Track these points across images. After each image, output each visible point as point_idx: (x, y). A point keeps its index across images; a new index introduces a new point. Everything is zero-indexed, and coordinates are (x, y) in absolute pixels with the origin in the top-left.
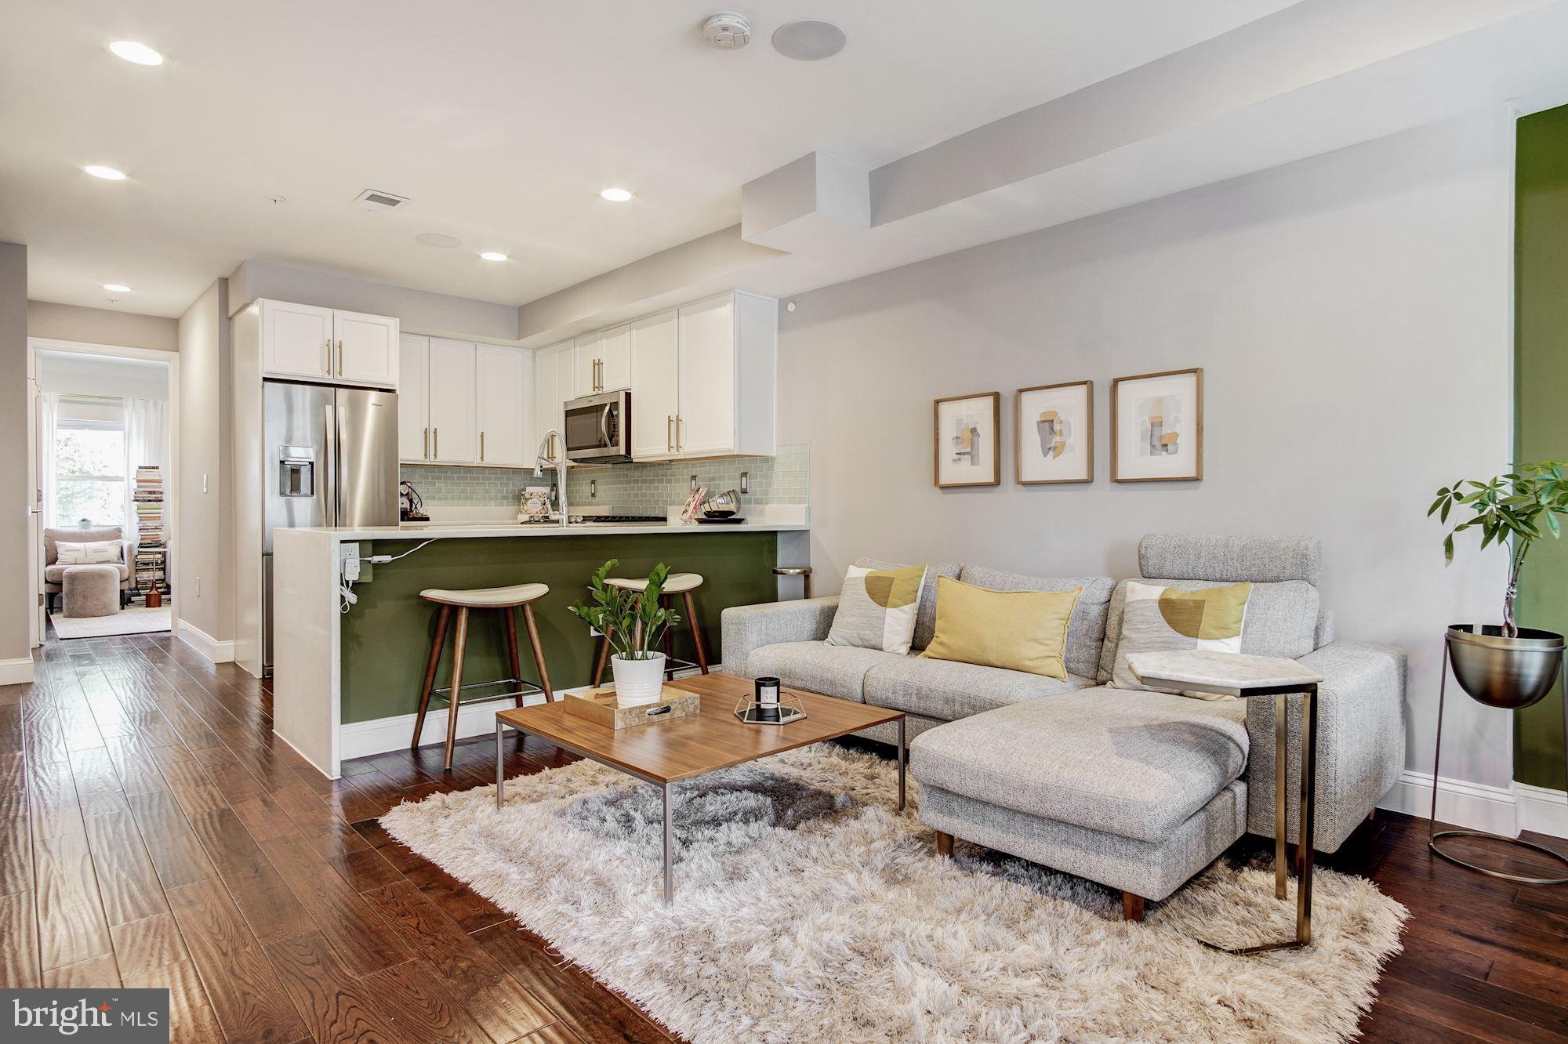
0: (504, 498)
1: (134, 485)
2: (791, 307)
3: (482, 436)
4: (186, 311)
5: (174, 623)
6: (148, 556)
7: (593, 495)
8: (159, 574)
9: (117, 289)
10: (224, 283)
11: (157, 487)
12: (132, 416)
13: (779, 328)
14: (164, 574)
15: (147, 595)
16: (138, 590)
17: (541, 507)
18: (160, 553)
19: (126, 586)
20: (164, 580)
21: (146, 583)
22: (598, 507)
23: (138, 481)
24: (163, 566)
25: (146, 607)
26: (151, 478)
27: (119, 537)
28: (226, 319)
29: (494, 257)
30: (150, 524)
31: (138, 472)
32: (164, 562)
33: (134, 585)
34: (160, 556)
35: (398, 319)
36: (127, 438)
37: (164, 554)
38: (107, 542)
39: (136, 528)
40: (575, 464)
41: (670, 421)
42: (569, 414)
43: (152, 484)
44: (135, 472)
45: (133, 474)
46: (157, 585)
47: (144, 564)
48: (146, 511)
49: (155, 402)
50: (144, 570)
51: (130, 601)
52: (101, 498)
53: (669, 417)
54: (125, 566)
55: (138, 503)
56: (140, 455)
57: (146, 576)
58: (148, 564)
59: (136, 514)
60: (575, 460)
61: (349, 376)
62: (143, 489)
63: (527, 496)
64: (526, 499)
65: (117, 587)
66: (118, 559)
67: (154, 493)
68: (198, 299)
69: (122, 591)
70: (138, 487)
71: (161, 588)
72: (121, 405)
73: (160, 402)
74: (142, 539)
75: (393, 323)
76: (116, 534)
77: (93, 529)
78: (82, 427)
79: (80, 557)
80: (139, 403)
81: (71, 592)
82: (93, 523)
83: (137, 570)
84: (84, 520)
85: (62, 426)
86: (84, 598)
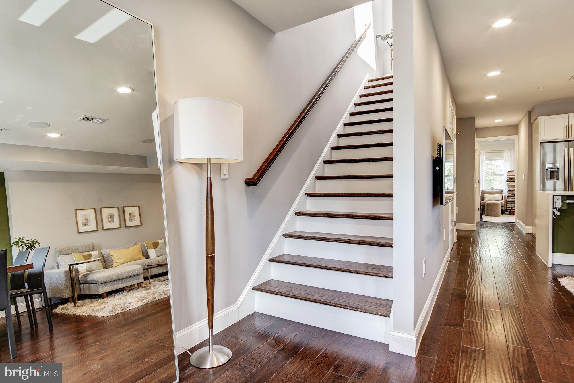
1: (507, 177)
4: (520, 122)
5: (516, 221)
6: (510, 199)
9: (498, 121)
10: (530, 113)
12: (507, 155)
15: (510, 211)
19: (503, 208)
20: (513, 207)
21: (509, 208)
23: (508, 175)
24: (513, 202)
25: (509, 215)
26: (511, 174)
27: (502, 193)
28: (530, 124)
30: (511, 189)
31: (508, 173)
33: (506, 208)
36: (505, 162)
37: (514, 199)
38: (498, 195)
39: (507, 190)
43: (512, 176)
44: (507, 173)
45: (506, 173)
48: (510, 185)
50: (509, 204)
51: (504, 213)
52: (499, 181)
54: (503, 202)
55: (507, 182)
56: (509, 168)
58: (509, 202)
59: (507, 186)
62: (509, 178)
65: (500, 208)
66: (501, 200)
67: (512, 179)
68: (523, 118)
69: (502, 210)
70: (508, 177)
71: (512, 209)
72: (503, 152)
74: (509, 194)
76: (501, 192)
77: (495, 191)
78: (492, 160)
79: (490, 198)
80: (509, 151)
81: (488, 209)
82: (495, 189)
83: (507, 204)
84: (492, 188)
85: (486, 160)
86: (491, 210)
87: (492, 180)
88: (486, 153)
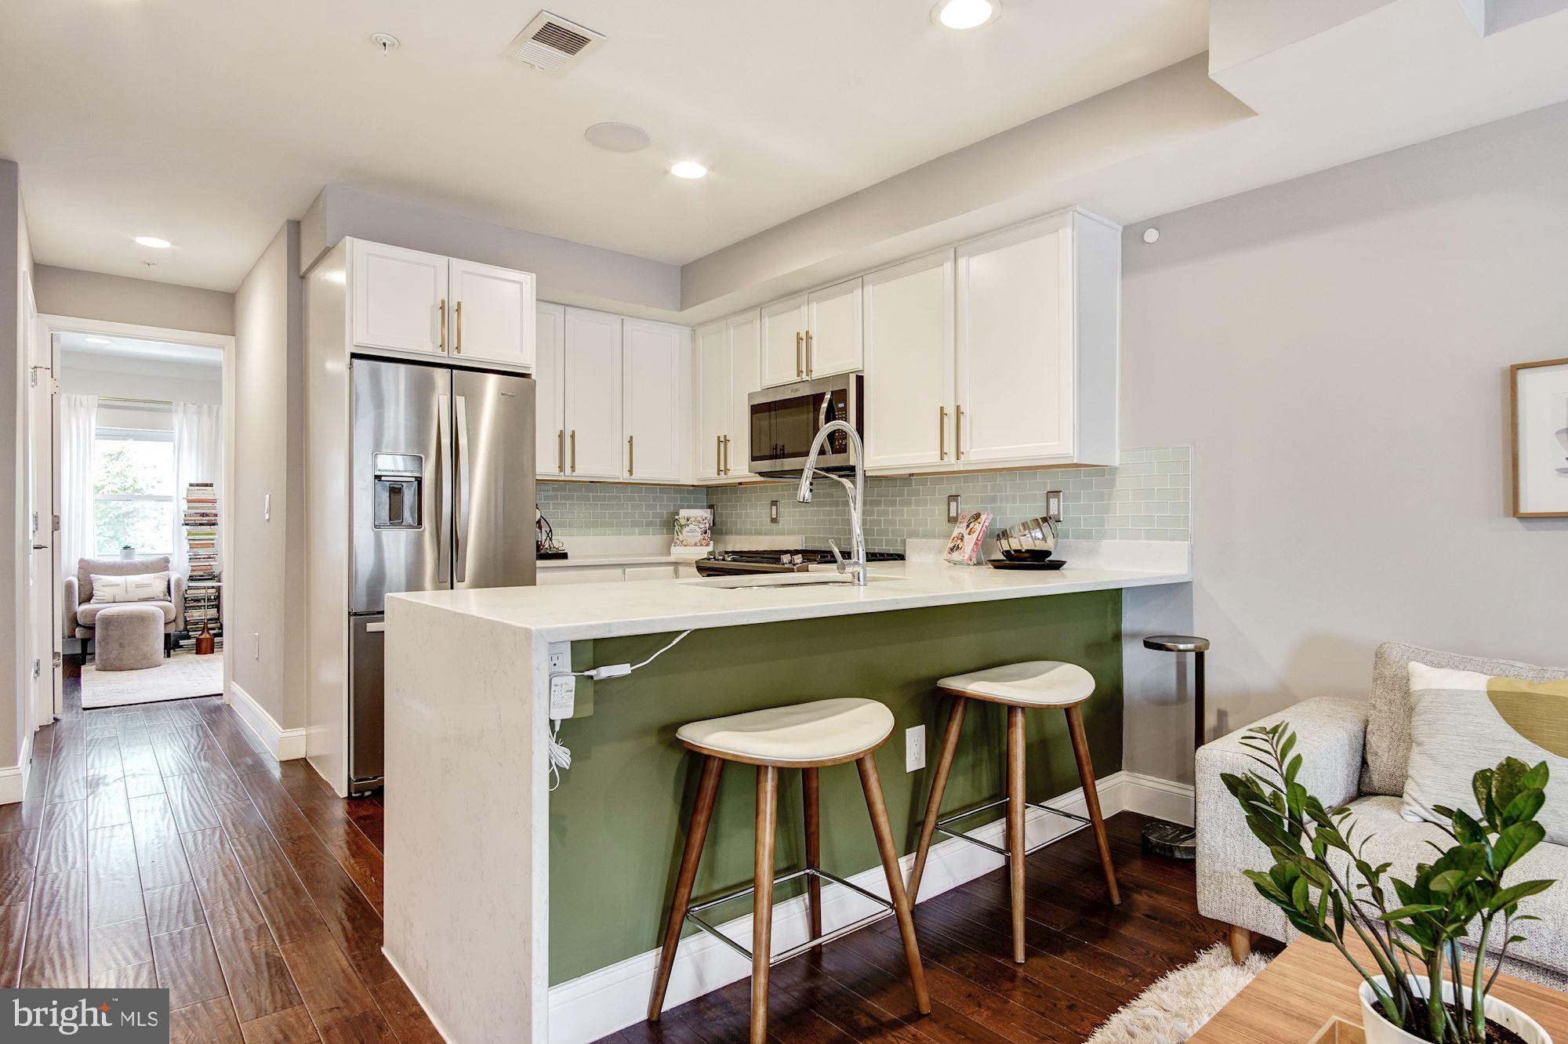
0: (649, 524)
1: (184, 505)
2: (1151, 236)
3: (631, 442)
4: (244, 278)
5: (227, 683)
6: (199, 591)
7: (774, 521)
8: (212, 613)
9: (153, 244)
10: (295, 228)
11: (208, 508)
12: (183, 424)
13: (1123, 273)
14: (218, 611)
15: (200, 638)
16: (189, 631)
17: (702, 537)
18: (213, 587)
19: (172, 628)
20: (218, 619)
21: (197, 624)
22: (783, 537)
23: (189, 501)
24: (216, 602)
25: (197, 654)
26: (204, 498)
27: (166, 568)
28: (298, 279)
29: (689, 170)
30: (202, 552)
31: (188, 490)
32: (218, 598)
33: (182, 627)
34: (214, 591)
35: (535, 275)
36: (178, 450)
37: (219, 589)
38: (152, 575)
39: (186, 558)
40: (762, 479)
41: (943, 414)
42: (755, 409)
43: (204, 505)
44: (185, 491)
45: (183, 493)
46: (209, 626)
47: (195, 601)
48: (197, 537)
49: (209, 407)
50: (194, 607)
51: (177, 646)
52: (156, 520)
53: (942, 408)
54: (172, 605)
55: (188, 527)
56: (193, 473)
57: (196, 615)
58: (199, 601)
59: (187, 541)
60: (761, 474)
61: (470, 354)
62: (195, 511)
63: (683, 522)
64: (682, 526)
65: (161, 631)
66: (165, 595)
67: (207, 515)
68: (260, 258)
69: (167, 636)
70: (189, 508)
71: (213, 629)
72: (170, 411)
73: (215, 407)
74: (192, 571)
75: (528, 280)
76: (163, 564)
77: (137, 559)
78: (125, 437)
79: (119, 593)
80: (191, 408)
81: (105, 639)
82: (137, 551)
83: (186, 608)
84: (126, 548)
85: (99, 436)
86: (121, 646)
87: (127, 515)
88: (100, 406)
